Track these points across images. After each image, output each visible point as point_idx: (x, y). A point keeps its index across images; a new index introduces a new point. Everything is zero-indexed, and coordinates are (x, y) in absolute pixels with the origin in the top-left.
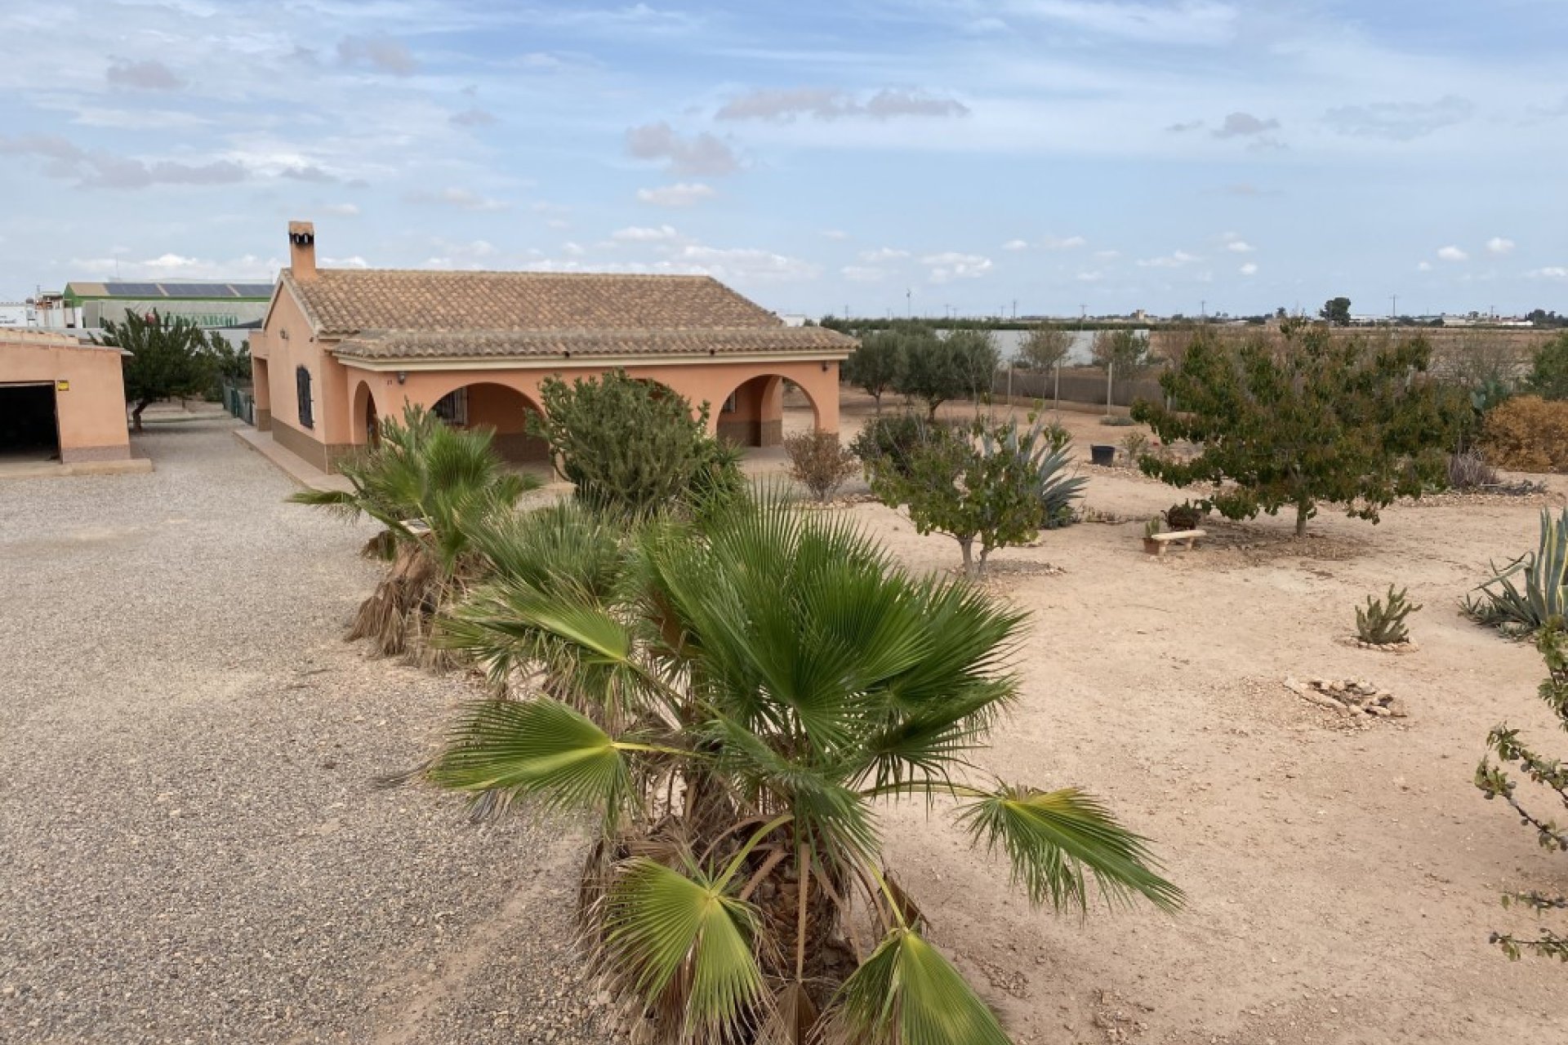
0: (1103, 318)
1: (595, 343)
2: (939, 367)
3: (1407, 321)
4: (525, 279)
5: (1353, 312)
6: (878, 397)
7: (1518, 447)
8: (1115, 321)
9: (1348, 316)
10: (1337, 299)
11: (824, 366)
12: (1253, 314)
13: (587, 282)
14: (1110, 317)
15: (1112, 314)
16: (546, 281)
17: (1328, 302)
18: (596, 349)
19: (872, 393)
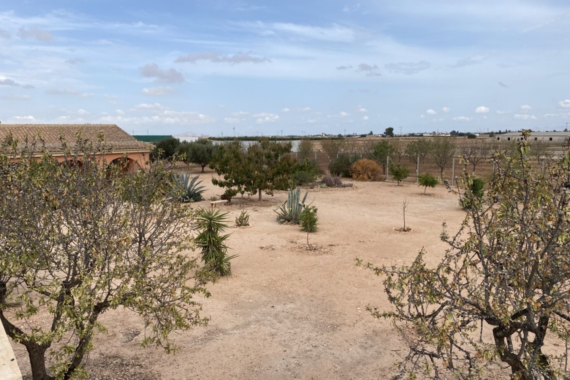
0: (315, 136)
1: (54, 148)
2: (201, 154)
3: (413, 135)
4: (43, 126)
5: (395, 132)
6: (188, 164)
7: (360, 174)
8: (318, 137)
9: (393, 134)
10: (389, 128)
11: (143, 154)
12: (363, 134)
13: (67, 127)
14: (317, 135)
15: (318, 134)
16: (51, 127)
17: (386, 129)
18: (54, 150)
19: (186, 163)
